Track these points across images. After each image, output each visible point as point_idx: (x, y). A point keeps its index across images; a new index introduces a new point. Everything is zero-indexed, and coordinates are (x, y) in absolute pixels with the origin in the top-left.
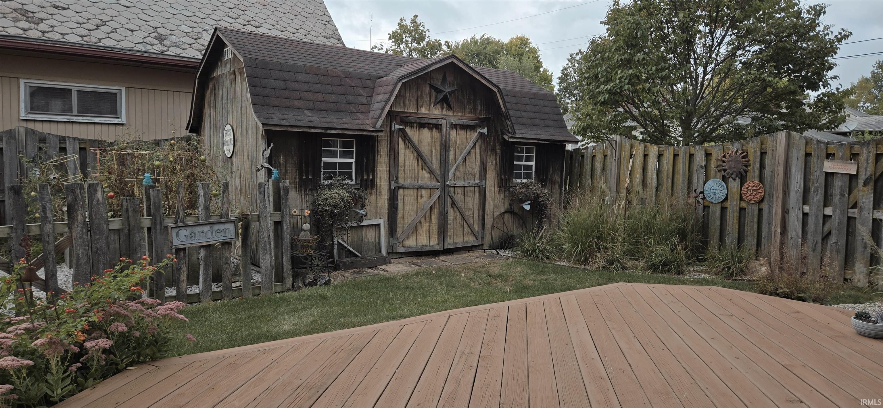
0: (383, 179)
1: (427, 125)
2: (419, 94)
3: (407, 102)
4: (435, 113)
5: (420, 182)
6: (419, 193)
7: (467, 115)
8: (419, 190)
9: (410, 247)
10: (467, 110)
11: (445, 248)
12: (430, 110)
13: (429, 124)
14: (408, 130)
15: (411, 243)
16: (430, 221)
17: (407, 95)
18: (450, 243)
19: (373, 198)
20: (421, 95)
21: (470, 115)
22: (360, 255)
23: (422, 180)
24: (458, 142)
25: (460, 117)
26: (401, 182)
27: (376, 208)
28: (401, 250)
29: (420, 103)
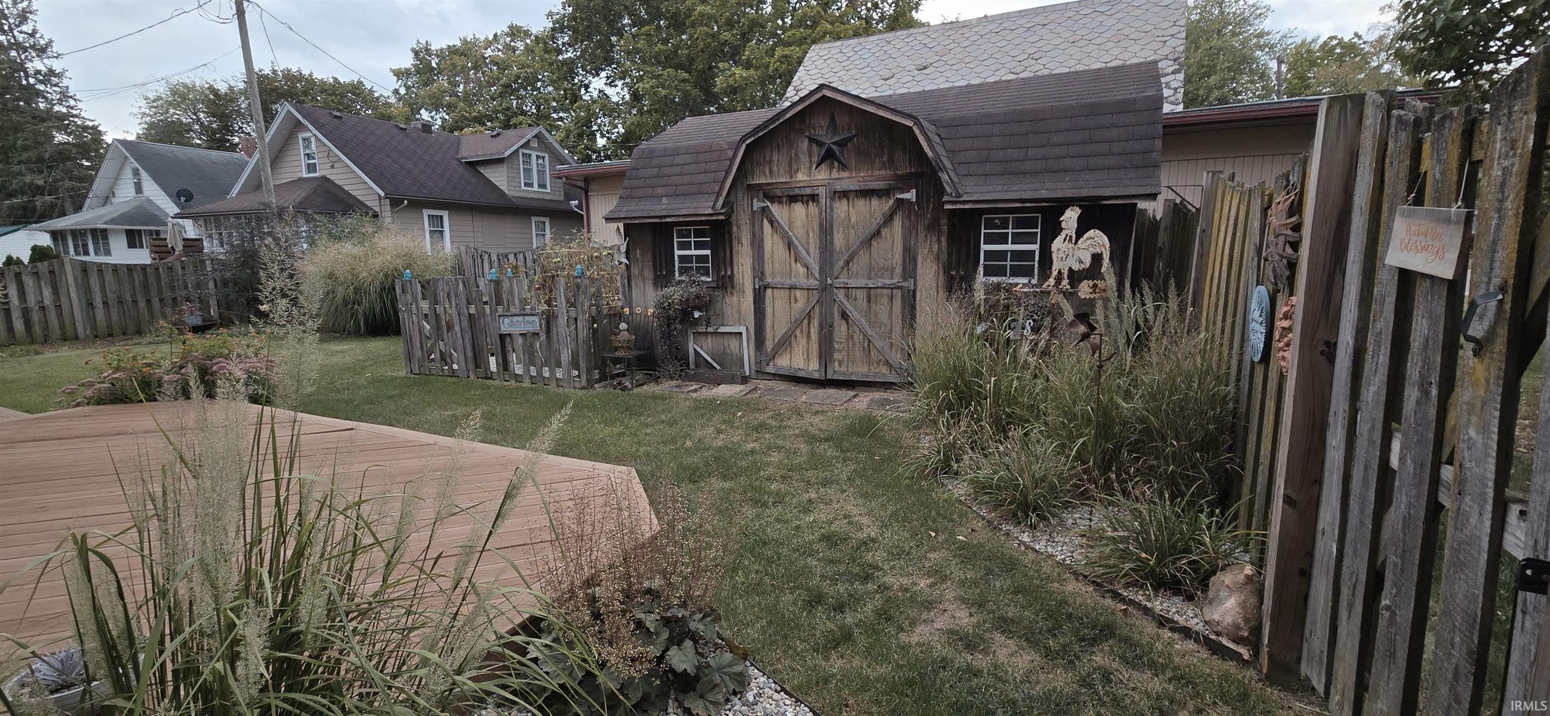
0: (746, 276)
1: (800, 198)
2: (793, 154)
3: (775, 169)
4: (819, 177)
5: (793, 279)
6: (793, 296)
7: (876, 173)
8: (793, 291)
9: (782, 368)
10: (877, 165)
11: (828, 377)
12: (810, 175)
13: (802, 196)
14: (776, 210)
15: (783, 362)
16: (809, 336)
17: (775, 158)
18: (837, 371)
19: (735, 299)
20: (796, 154)
21: (883, 172)
22: (718, 368)
23: (795, 277)
24: (853, 220)
25: (861, 179)
26: (769, 279)
27: (739, 312)
28: (770, 369)
29: (795, 167)
